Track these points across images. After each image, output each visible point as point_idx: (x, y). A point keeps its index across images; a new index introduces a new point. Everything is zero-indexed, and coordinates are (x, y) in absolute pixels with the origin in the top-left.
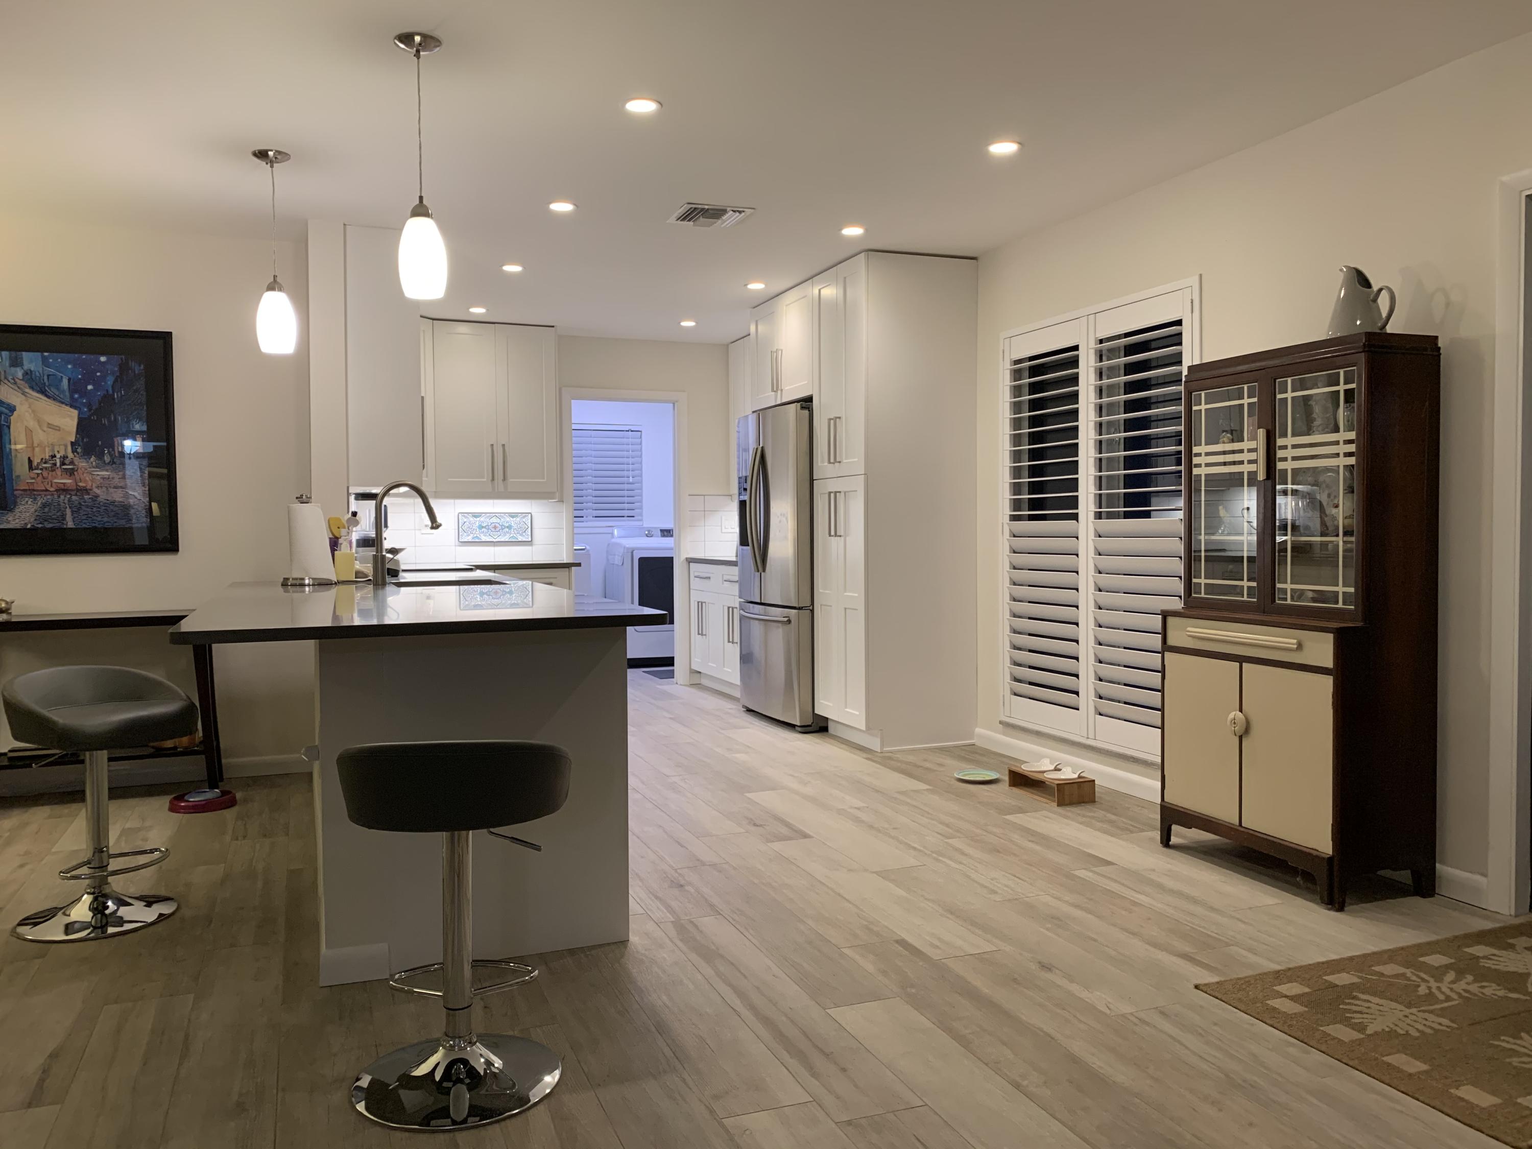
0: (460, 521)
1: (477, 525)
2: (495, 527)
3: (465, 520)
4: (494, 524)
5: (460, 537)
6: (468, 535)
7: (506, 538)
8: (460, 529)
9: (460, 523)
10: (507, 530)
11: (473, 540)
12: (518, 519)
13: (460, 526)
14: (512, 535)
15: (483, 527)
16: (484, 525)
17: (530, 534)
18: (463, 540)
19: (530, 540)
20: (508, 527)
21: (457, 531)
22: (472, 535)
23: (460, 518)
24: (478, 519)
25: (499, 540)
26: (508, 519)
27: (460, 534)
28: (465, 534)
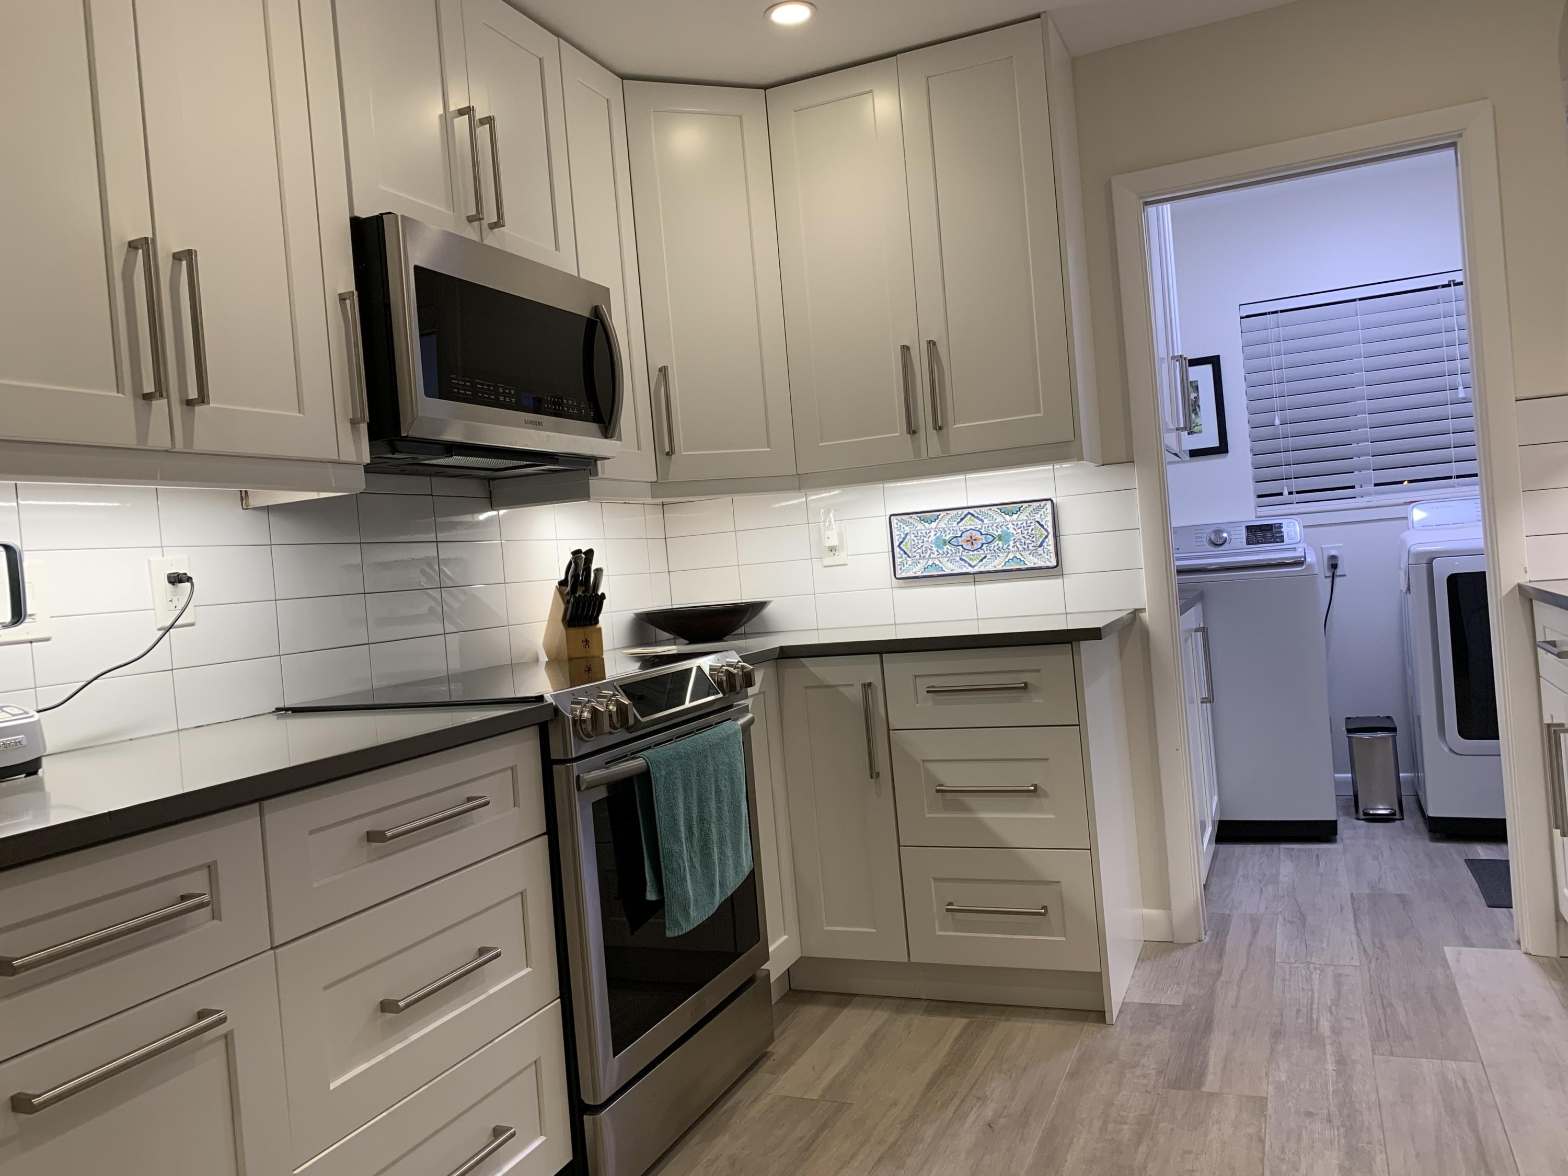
0: (895, 532)
1: (933, 538)
2: (972, 540)
3: (907, 529)
4: (968, 534)
5: (898, 568)
6: (916, 563)
7: (997, 564)
8: (897, 550)
9: (896, 538)
10: (1000, 543)
11: (925, 574)
12: (1023, 517)
13: (896, 543)
14: (1011, 556)
15: (945, 543)
16: (947, 538)
17: (1052, 548)
18: (904, 575)
19: (1054, 564)
20: (1000, 538)
21: (891, 553)
22: (923, 562)
23: (894, 525)
24: (934, 525)
25: (982, 569)
26: (999, 519)
27: (898, 561)
28: (910, 561)
